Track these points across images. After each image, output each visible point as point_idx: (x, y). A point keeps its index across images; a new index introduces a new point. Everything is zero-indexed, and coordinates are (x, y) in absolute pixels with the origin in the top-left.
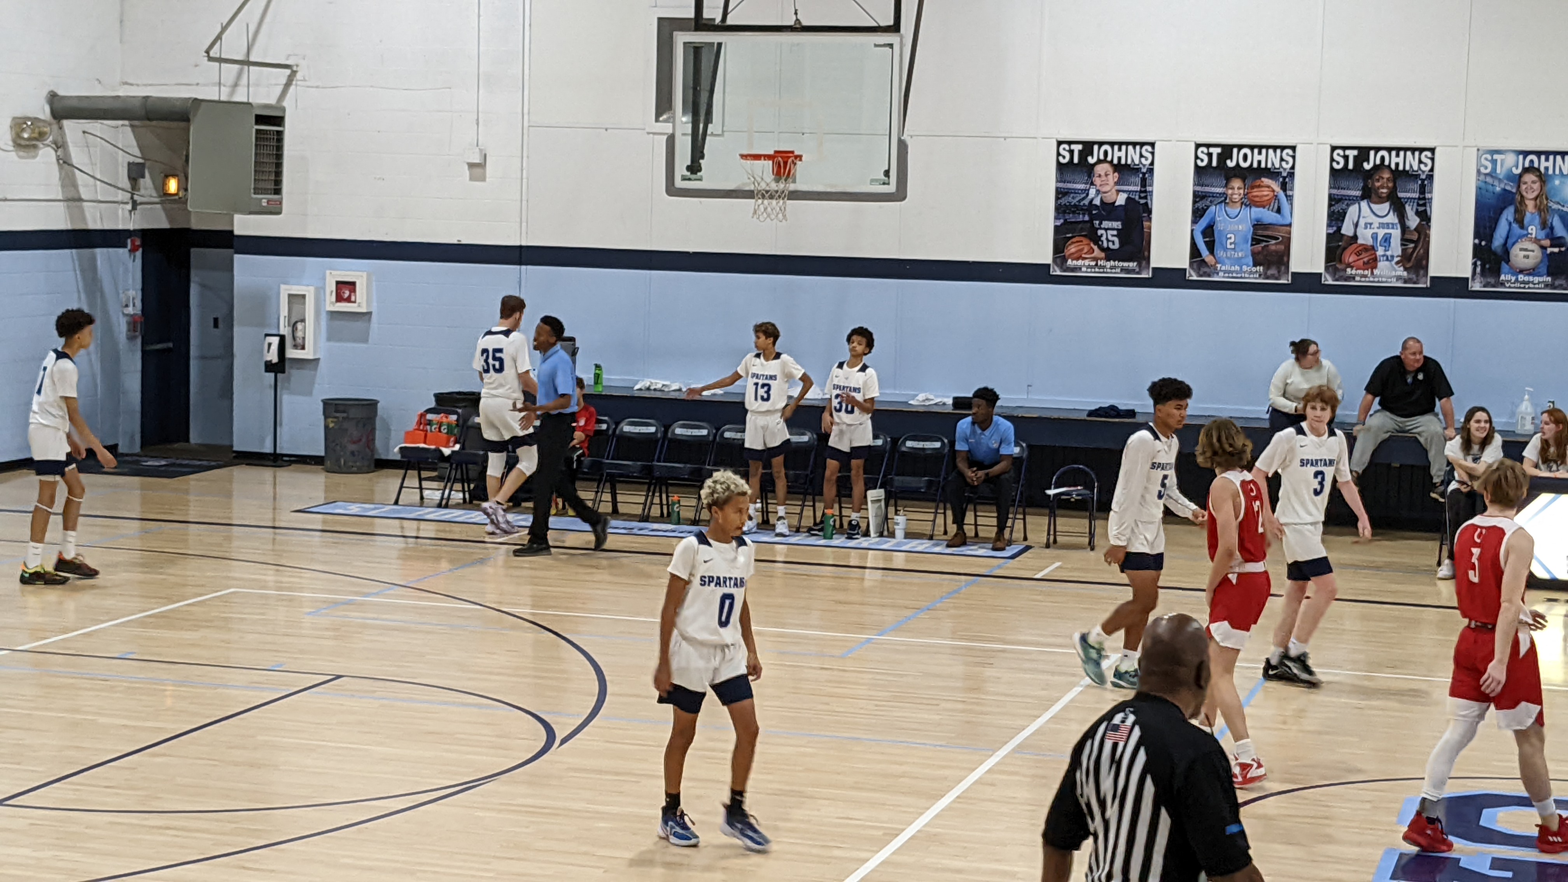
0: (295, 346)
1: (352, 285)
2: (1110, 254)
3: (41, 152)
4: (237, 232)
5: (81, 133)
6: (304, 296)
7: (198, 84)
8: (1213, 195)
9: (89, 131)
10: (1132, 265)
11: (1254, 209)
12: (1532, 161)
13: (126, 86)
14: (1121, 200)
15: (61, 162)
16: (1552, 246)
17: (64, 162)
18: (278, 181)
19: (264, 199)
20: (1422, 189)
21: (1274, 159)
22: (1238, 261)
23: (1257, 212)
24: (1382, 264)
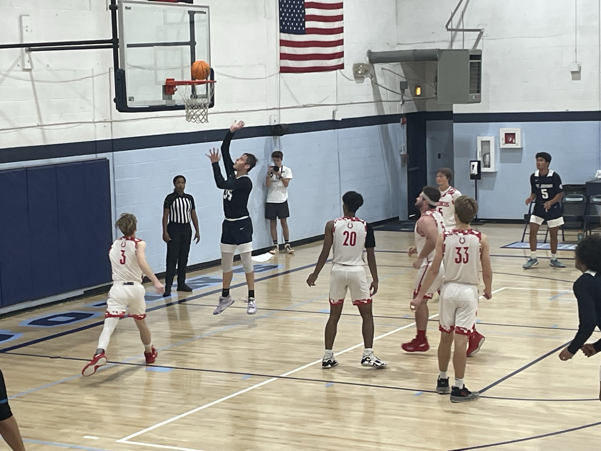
0: (485, 166)
1: (513, 135)
3: (365, 79)
4: (454, 112)
5: (381, 69)
6: (489, 142)
7: (434, 42)
9: (385, 68)
13: (399, 45)
15: (374, 83)
17: (375, 84)
18: (479, 86)
19: (473, 96)
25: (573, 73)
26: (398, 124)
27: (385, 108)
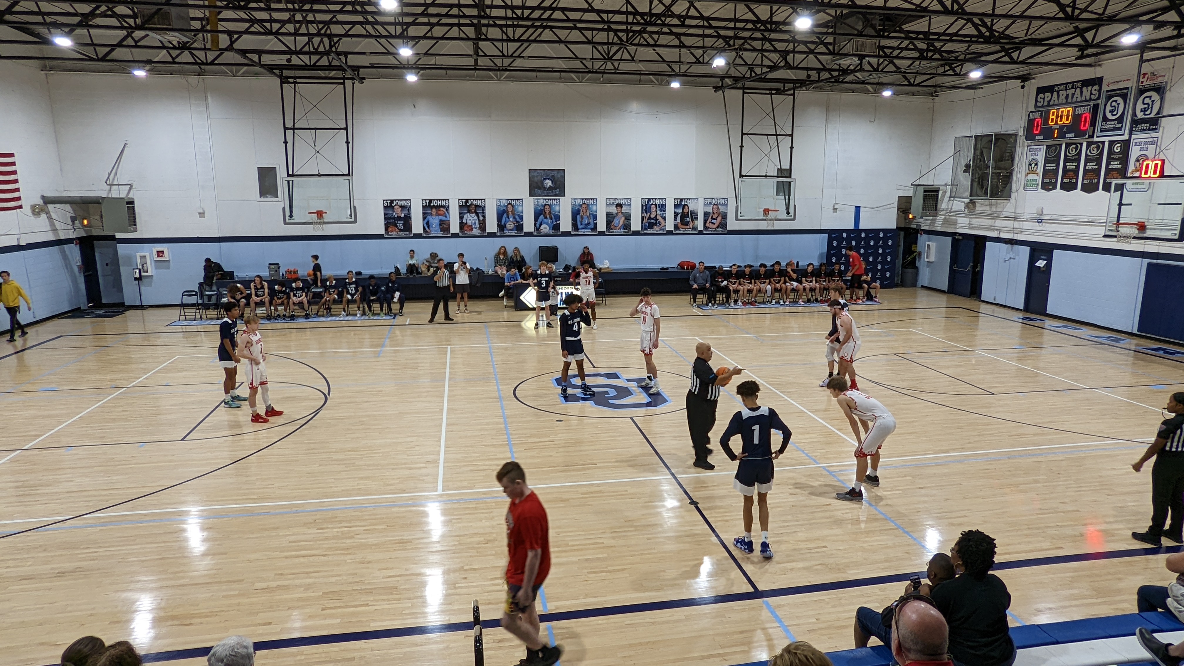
0: (145, 272)
1: (162, 252)
2: (401, 230)
3: (41, 215)
4: (117, 237)
5: (54, 208)
6: (146, 256)
9: (57, 207)
10: (407, 233)
12: (510, 202)
14: (403, 215)
16: (516, 223)
17: (50, 218)
18: (135, 222)
19: (130, 226)
20: (483, 210)
21: (443, 203)
22: (436, 231)
23: (440, 217)
24: (474, 230)
25: (200, 213)
26: (72, 245)
27: (60, 235)
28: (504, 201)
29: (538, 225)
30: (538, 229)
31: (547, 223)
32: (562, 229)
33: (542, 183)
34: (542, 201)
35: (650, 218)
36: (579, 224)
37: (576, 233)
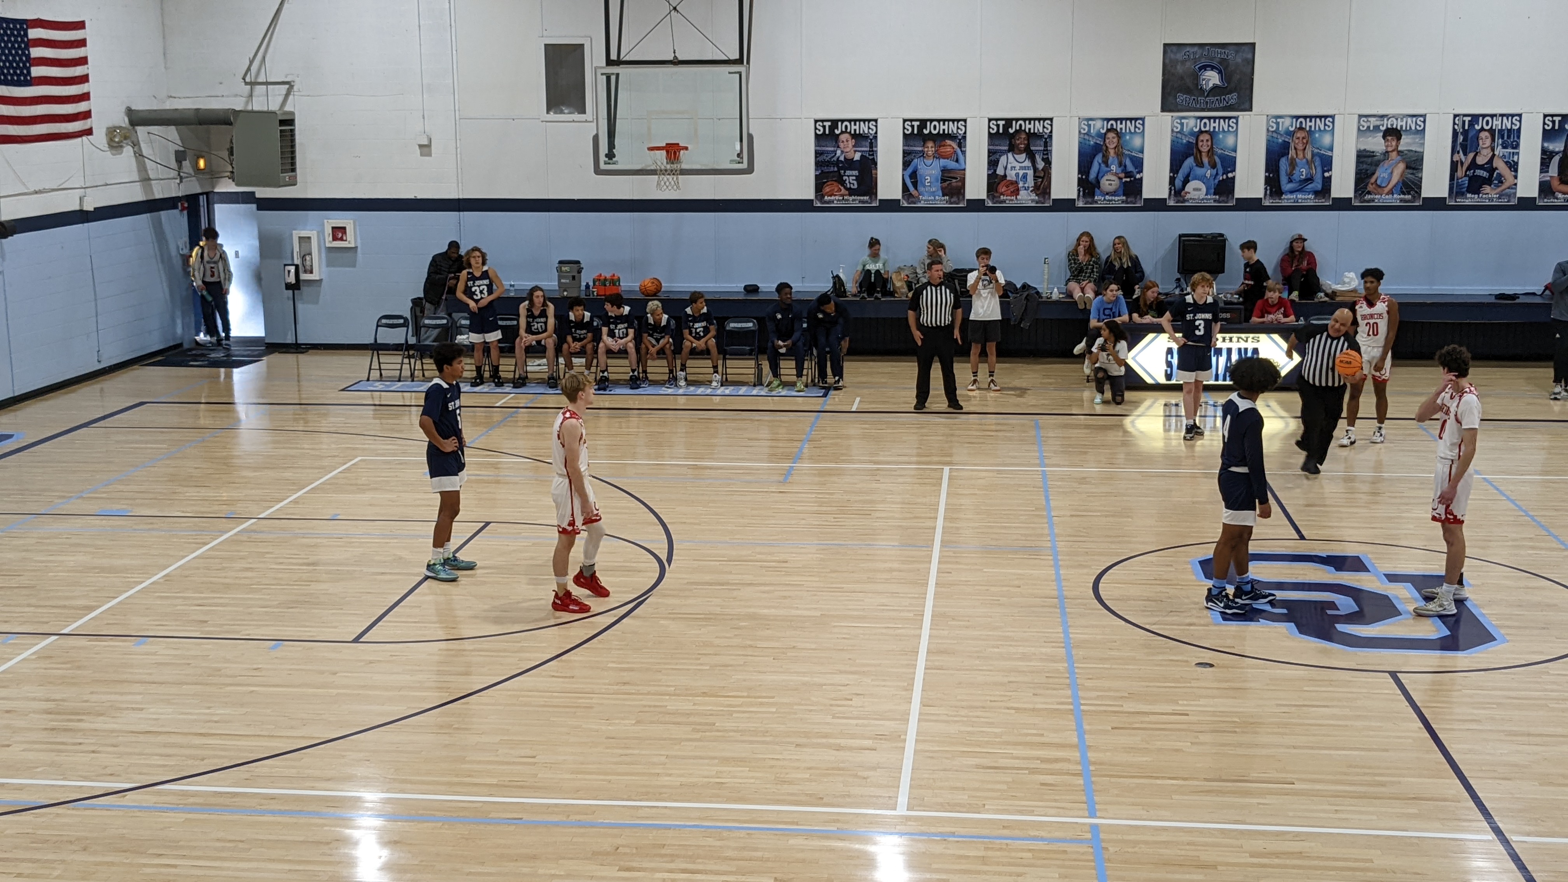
0: (306, 272)
2: (852, 192)
3: (125, 149)
4: (257, 196)
5: (147, 134)
8: (916, 152)
9: (152, 132)
10: (866, 198)
11: (942, 160)
12: (1112, 125)
13: (171, 99)
14: (857, 157)
16: (1126, 177)
17: (139, 155)
18: (293, 164)
19: (287, 176)
20: (1046, 144)
21: (953, 128)
22: (933, 194)
23: (943, 162)
24: (1022, 193)
25: (421, 146)
26: (175, 212)
27: (155, 189)
28: (1099, 124)
29: (1178, 183)
30: (1177, 191)
31: (1202, 179)
32: (1240, 192)
33: (1196, 77)
34: (1192, 122)
35: (1473, 165)
36: (1284, 179)
37: (1277, 202)
